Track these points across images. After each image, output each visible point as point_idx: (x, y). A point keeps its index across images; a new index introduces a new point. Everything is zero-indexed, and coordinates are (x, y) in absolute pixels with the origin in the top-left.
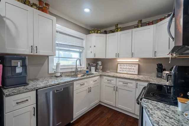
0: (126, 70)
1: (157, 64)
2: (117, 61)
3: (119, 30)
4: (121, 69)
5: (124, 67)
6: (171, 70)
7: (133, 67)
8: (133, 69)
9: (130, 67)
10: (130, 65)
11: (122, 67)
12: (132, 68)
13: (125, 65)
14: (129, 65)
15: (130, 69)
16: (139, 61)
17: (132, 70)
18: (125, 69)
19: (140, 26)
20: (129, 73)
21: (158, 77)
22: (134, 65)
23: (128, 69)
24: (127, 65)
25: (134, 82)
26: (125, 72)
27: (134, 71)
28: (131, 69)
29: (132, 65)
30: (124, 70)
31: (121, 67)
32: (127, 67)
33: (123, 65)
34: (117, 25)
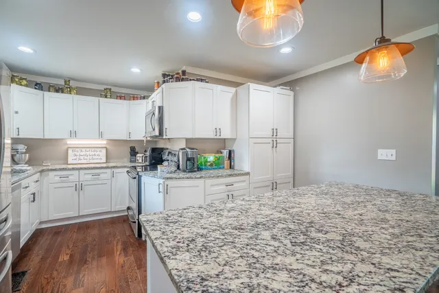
0: (86, 158)
1: (130, 147)
2: (67, 144)
3: (75, 91)
4: (75, 157)
5: (82, 154)
6: (146, 151)
7: (99, 153)
8: (98, 155)
9: (93, 153)
10: (93, 149)
11: (78, 154)
12: (97, 153)
13: (84, 150)
14: (91, 149)
15: (93, 156)
16: (107, 144)
17: (96, 157)
19: (109, 96)
20: (91, 161)
21: (131, 162)
22: (99, 150)
23: (89, 157)
24: (88, 150)
25: (109, 171)
26: (84, 162)
27: (99, 157)
28: (95, 155)
29: (96, 149)
30: (82, 158)
31: (75, 153)
32: (88, 153)
33: (78, 149)
34: (67, 82)
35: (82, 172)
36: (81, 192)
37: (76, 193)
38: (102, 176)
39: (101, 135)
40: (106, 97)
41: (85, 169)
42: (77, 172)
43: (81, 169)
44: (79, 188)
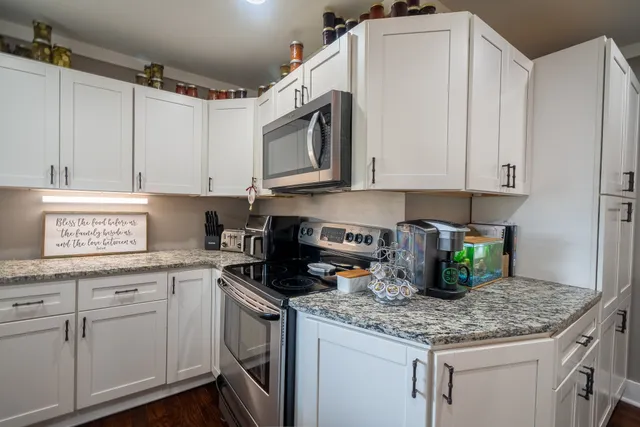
0: (94, 239)
1: (207, 214)
2: (40, 203)
3: (66, 58)
4: (65, 240)
5: (83, 229)
7: (128, 227)
8: (127, 233)
9: (114, 228)
10: (113, 219)
11: (72, 230)
12: (123, 229)
13: (88, 219)
14: (108, 217)
15: (112, 233)
16: (150, 204)
17: (123, 237)
18: (87, 237)
19: (159, 85)
20: (109, 249)
21: (208, 248)
22: (129, 219)
23: (102, 237)
24: (99, 219)
25: (161, 277)
26: (92, 249)
27: (130, 239)
28: (118, 233)
29: (121, 218)
30: (84, 239)
31: (66, 227)
32: (100, 228)
33: (75, 219)
34: (43, 29)
35: (85, 285)
36: (82, 344)
37: (68, 347)
38: (142, 291)
39: (137, 182)
40: (151, 84)
41: (96, 274)
42: (71, 284)
43: (84, 275)
44: (76, 330)
